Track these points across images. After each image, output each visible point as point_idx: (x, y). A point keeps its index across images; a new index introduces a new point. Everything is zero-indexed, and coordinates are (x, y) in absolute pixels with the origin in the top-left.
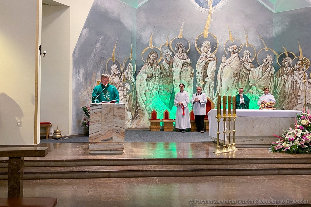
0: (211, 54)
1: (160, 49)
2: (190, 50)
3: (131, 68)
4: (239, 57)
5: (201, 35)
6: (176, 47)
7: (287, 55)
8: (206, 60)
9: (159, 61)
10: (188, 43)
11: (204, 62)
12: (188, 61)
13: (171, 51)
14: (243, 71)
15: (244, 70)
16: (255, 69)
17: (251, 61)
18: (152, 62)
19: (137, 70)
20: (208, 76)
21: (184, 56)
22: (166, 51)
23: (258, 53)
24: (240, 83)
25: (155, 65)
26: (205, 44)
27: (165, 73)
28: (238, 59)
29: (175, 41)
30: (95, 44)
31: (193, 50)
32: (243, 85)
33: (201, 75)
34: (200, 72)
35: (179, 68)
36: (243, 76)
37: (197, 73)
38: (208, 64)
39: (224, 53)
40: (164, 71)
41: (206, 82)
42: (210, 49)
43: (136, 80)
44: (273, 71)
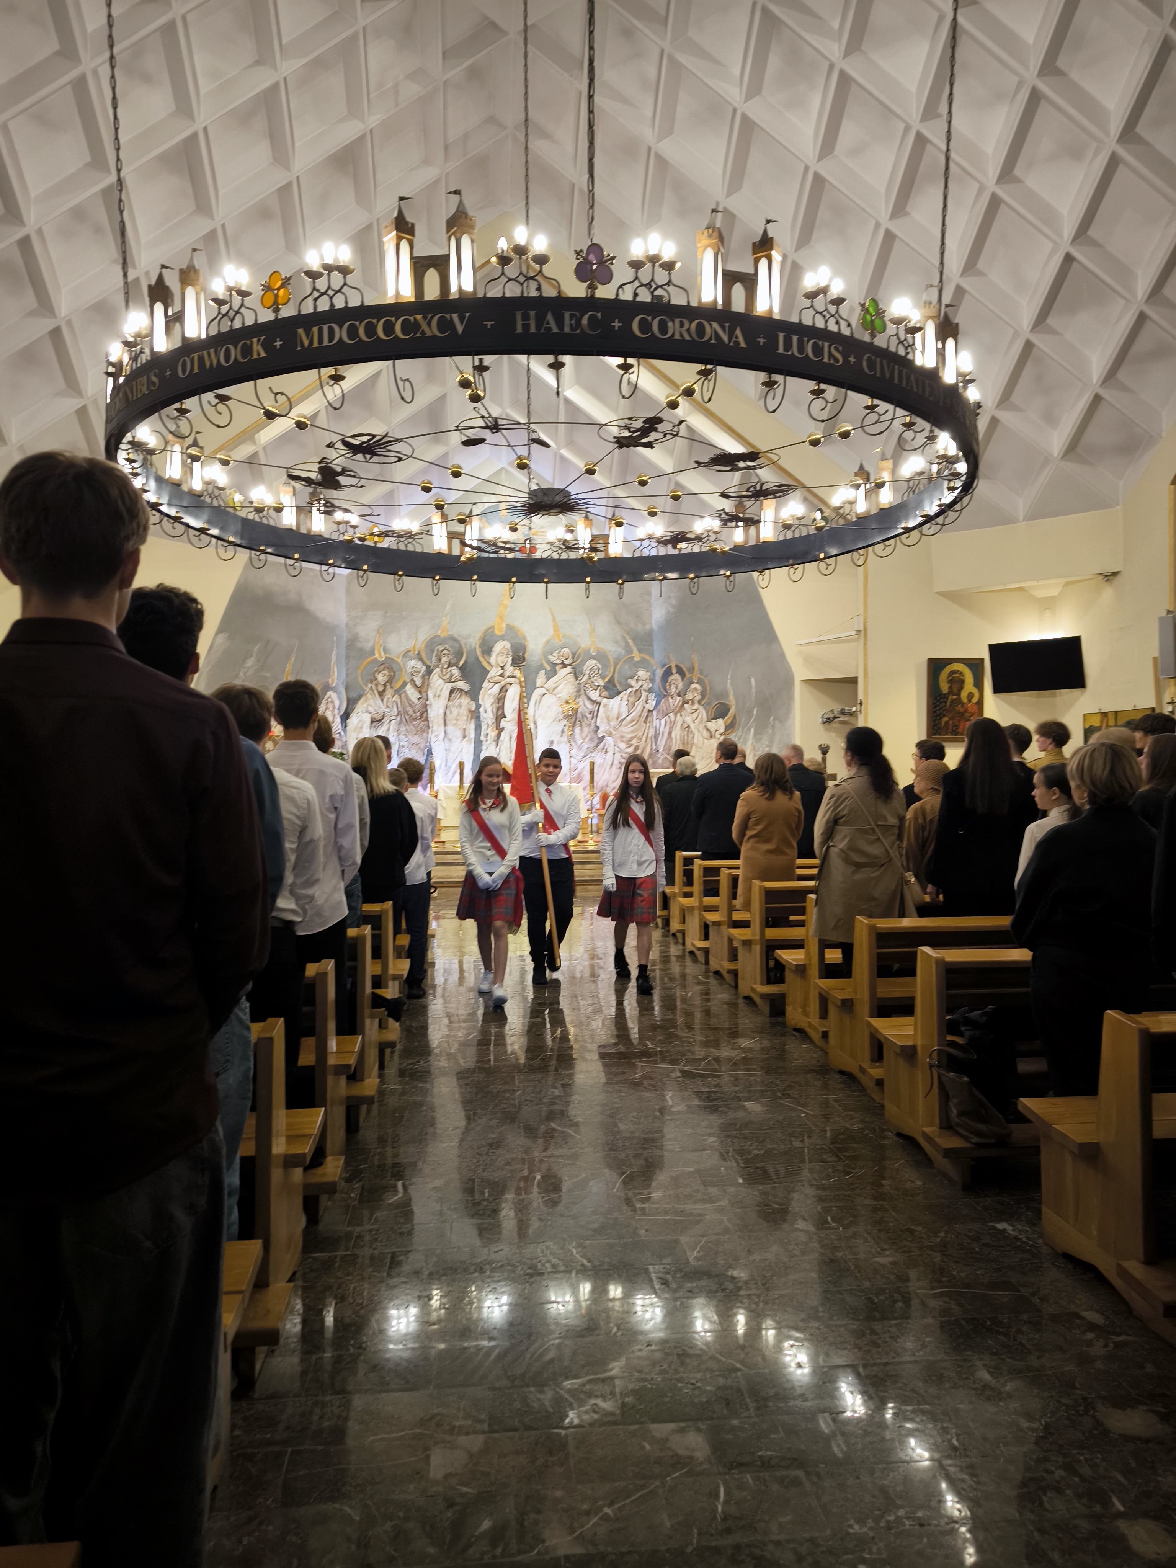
0: (512, 668)
1: (399, 661)
2: (465, 663)
3: (332, 702)
4: (575, 674)
5: (488, 629)
6: (434, 654)
7: (674, 671)
8: (502, 683)
9: (398, 685)
10: (460, 645)
11: (497, 688)
12: (462, 685)
13: (424, 664)
14: (585, 706)
15: (588, 704)
16: (612, 701)
17: (602, 683)
18: (381, 689)
19: (350, 707)
20: (505, 717)
21: (452, 676)
22: (413, 663)
23: (618, 667)
24: (577, 730)
25: (389, 694)
26: (499, 647)
27: (411, 712)
28: (573, 679)
29: (432, 644)
30: (244, 662)
31: (470, 661)
32: (584, 735)
33: (491, 715)
34: (489, 710)
35: (443, 701)
36: (584, 716)
37: (481, 710)
38: (507, 691)
39: (542, 667)
40: (409, 709)
41: (503, 729)
42: (510, 659)
43: (346, 726)
44: (652, 703)
